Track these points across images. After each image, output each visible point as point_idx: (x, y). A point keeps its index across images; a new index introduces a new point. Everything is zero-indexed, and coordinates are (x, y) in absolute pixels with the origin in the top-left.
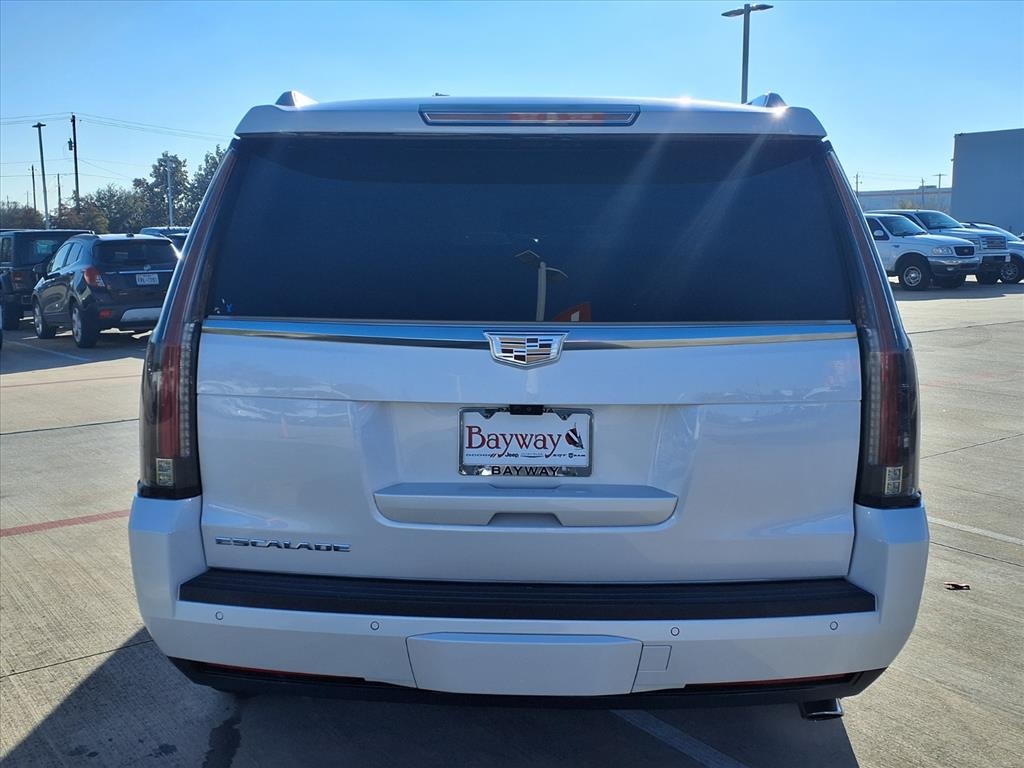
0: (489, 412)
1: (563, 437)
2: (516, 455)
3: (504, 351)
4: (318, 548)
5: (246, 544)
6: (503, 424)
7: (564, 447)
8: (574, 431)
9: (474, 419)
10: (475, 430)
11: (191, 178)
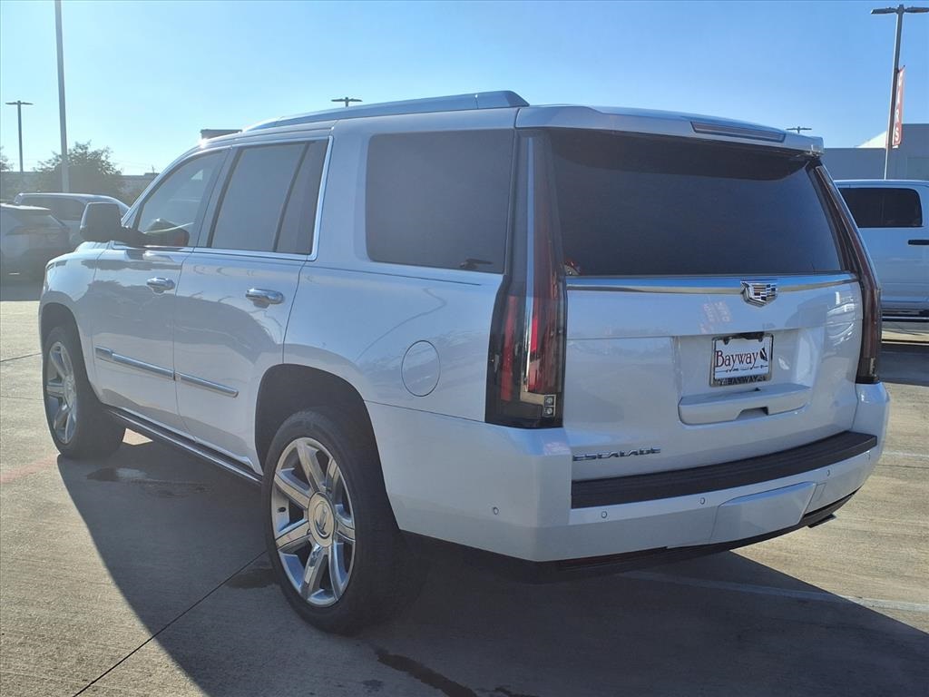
0: (726, 339)
1: (759, 355)
2: (737, 370)
3: (755, 294)
4: (642, 453)
5: (594, 458)
6: (735, 347)
7: (760, 361)
8: (763, 349)
9: (720, 345)
10: (720, 353)
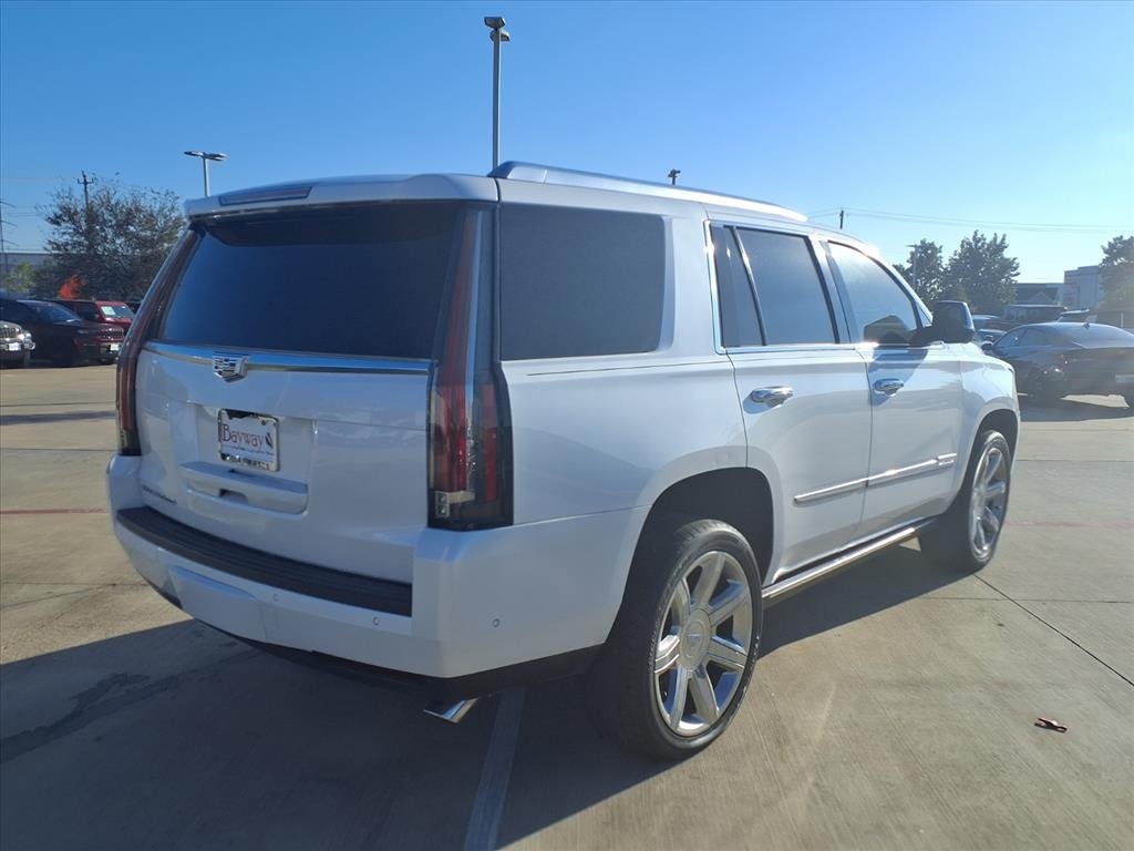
0: (232, 415)
1: (265, 440)
2: (243, 449)
7: (266, 447)
8: (268, 435)
9: (225, 419)
10: (226, 427)
11: (945, 262)
